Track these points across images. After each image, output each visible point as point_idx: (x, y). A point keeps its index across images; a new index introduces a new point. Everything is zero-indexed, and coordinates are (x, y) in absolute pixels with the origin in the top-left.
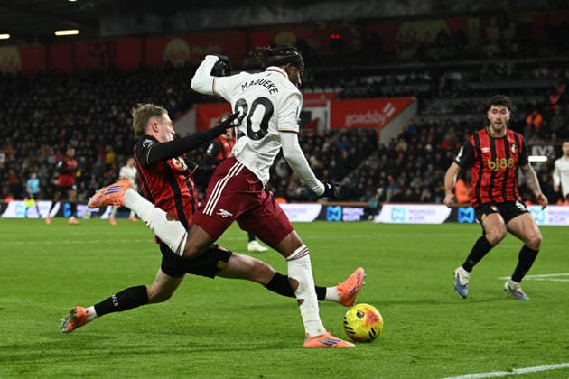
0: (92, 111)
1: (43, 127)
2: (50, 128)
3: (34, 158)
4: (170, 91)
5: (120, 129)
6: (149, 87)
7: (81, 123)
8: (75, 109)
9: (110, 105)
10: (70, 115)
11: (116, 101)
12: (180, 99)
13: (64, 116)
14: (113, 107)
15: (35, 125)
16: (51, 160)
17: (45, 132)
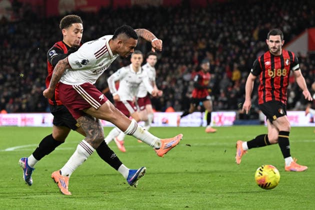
0: (221, 36)
1: (180, 50)
2: (186, 51)
3: (173, 76)
4: (286, 18)
5: (244, 51)
6: (269, 15)
7: (212, 46)
8: (207, 35)
9: (236, 31)
10: (203, 40)
11: (241, 27)
12: (294, 24)
13: (199, 41)
14: (239, 33)
15: (174, 49)
16: (187, 77)
17: (182, 54)
